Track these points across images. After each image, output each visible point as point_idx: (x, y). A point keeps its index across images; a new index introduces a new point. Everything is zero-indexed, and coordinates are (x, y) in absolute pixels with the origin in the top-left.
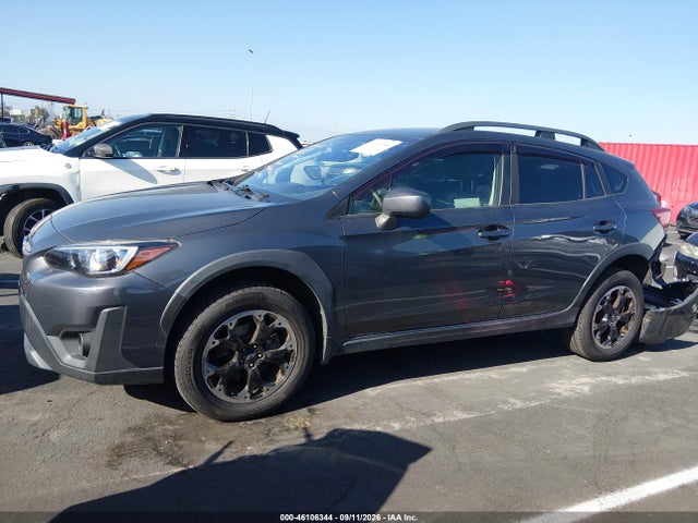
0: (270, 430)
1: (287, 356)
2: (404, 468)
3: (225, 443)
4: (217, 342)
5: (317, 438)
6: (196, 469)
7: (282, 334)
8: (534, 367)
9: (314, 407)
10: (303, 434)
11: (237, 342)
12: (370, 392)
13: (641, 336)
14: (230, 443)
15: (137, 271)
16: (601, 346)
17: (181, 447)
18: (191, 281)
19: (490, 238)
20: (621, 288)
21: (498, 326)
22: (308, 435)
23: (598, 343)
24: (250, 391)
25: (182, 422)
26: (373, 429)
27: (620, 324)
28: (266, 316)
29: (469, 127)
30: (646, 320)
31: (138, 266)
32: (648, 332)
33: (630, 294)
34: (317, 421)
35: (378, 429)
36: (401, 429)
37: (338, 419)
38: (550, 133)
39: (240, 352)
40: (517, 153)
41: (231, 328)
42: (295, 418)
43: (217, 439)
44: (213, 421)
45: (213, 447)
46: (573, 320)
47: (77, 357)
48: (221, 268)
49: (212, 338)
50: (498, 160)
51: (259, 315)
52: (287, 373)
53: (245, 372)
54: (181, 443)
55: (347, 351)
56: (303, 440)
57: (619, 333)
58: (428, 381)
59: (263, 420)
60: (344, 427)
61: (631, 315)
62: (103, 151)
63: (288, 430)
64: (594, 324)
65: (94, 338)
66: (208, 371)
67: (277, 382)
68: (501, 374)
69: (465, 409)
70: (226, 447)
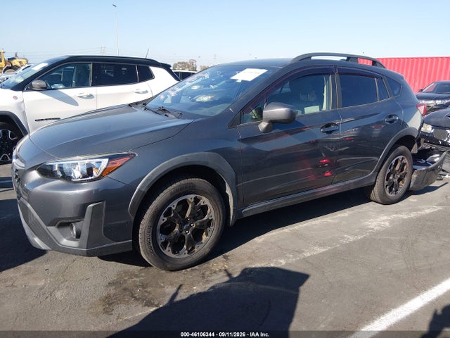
0: (203, 274)
1: (209, 223)
2: (298, 291)
3: (178, 286)
4: (166, 219)
5: (235, 276)
6: (165, 307)
7: (205, 208)
8: (351, 212)
9: (227, 254)
10: (225, 274)
11: (177, 217)
12: (258, 240)
13: (411, 186)
14: (181, 286)
15: (110, 176)
16: (390, 195)
17: (149, 293)
18: (147, 179)
19: (328, 132)
20: (400, 157)
21: (331, 189)
22: (229, 275)
23: (387, 193)
24: (187, 249)
25: (143, 274)
26: (268, 266)
27: (400, 180)
28: (195, 198)
29: (308, 57)
30: (414, 176)
31: (110, 173)
32: (415, 183)
33: (405, 161)
34: (232, 264)
35: (272, 265)
36: (286, 264)
37: (244, 261)
38: (355, 58)
39: (180, 224)
40: (339, 73)
41: (174, 208)
42: (217, 263)
43: (172, 284)
44: (164, 271)
45: (170, 290)
46: (374, 181)
47: (72, 239)
48: (167, 168)
49: (162, 217)
50: (328, 79)
51: (191, 198)
52: (209, 234)
53: (183, 237)
54: (149, 289)
55: (245, 216)
56: (227, 279)
57: (399, 185)
58: (291, 229)
59: (197, 267)
60: (250, 266)
61: (406, 173)
62: (39, 86)
63: (215, 272)
64: (386, 182)
65: (84, 226)
66: (161, 238)
67: (203, 241)
68: (333, 219)
69: (321, 245)
70: (179, 288)
